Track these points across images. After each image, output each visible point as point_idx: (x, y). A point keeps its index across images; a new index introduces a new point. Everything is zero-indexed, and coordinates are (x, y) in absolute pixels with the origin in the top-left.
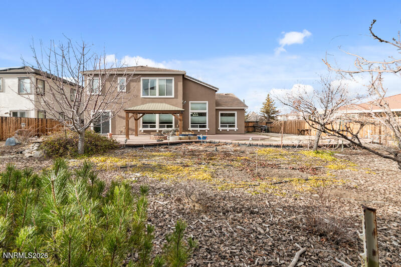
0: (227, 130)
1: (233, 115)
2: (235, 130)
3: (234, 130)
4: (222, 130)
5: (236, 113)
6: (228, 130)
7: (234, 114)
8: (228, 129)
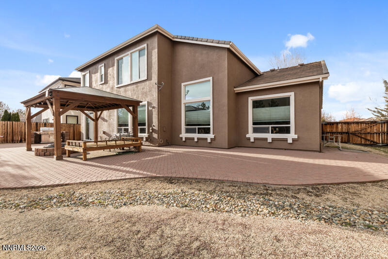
0: (266, 139)
1: (285, 102)
2: (290, 141)
3: (286, 140)
4: (255, 139)
5: (291, 95)
6: (270, 140)
7: (288, 99)
8: (270, 136)
